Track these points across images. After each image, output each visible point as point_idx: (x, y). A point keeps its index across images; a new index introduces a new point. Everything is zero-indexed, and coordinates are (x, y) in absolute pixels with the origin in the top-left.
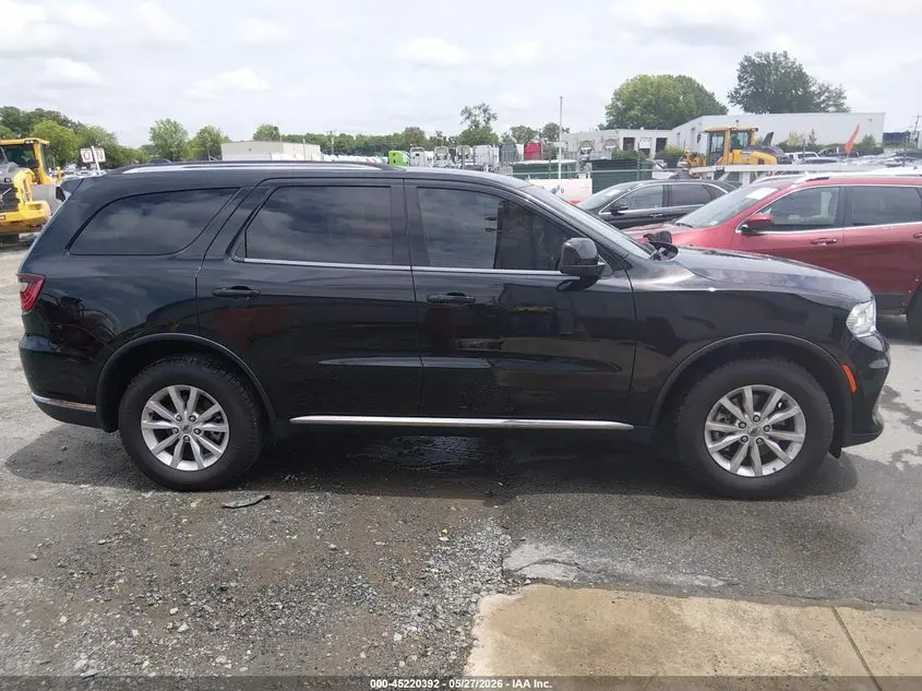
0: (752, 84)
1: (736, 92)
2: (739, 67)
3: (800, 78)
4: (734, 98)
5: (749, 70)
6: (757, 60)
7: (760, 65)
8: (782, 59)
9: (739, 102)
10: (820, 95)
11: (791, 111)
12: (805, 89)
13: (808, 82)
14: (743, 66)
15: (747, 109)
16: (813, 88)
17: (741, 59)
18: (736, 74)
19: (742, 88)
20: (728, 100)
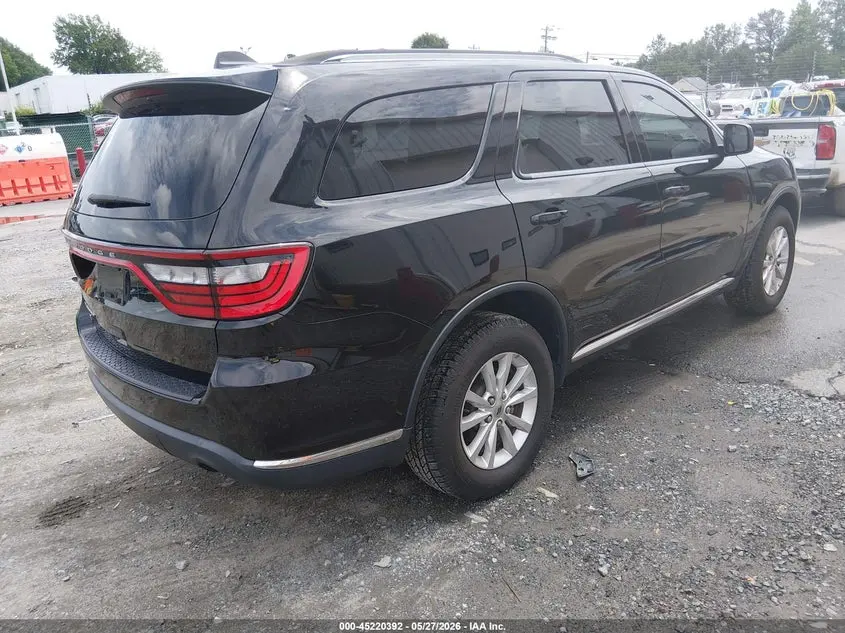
0: (72, 46)
1: (58, 53)
2: (55, 29)
3: (119, 43)
4: (57, 57)
5: (66, 31)
6: (73, 22)
7: (75, 27)
8: (96, 22)
9: (64, 63)
10: (140, 57)
11: (117, 72)
12: (124, 52)
13: (126, 46)
14: (59, 29)
15: (74, 70)
16: (131, 52)
17: (55, 20)
18: (54, 35)
19: (64, 49)
20: (53, 61)
